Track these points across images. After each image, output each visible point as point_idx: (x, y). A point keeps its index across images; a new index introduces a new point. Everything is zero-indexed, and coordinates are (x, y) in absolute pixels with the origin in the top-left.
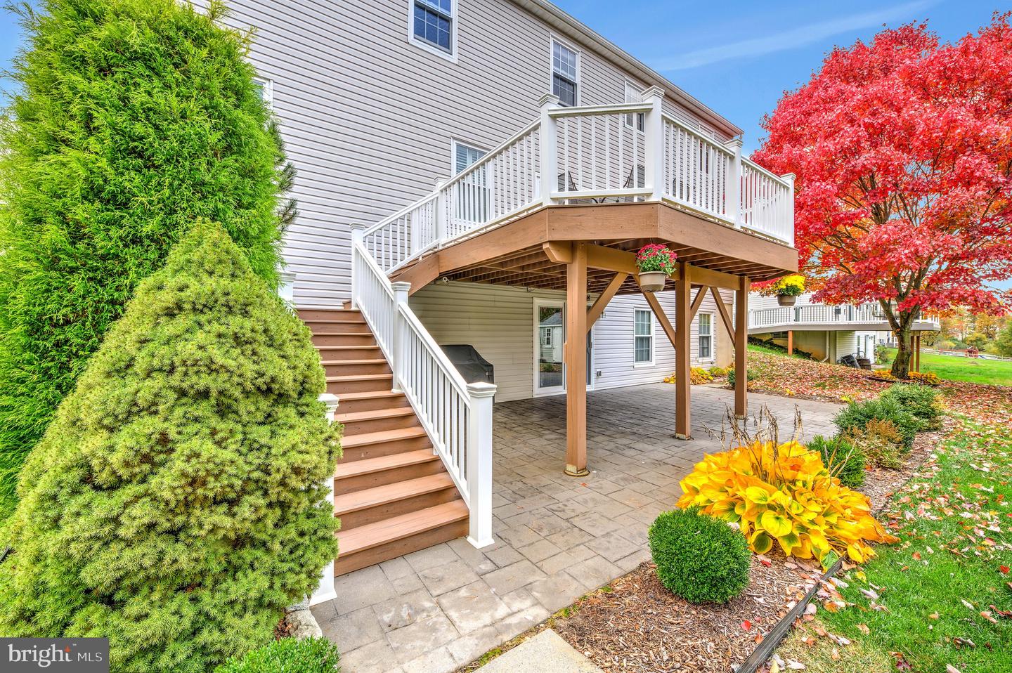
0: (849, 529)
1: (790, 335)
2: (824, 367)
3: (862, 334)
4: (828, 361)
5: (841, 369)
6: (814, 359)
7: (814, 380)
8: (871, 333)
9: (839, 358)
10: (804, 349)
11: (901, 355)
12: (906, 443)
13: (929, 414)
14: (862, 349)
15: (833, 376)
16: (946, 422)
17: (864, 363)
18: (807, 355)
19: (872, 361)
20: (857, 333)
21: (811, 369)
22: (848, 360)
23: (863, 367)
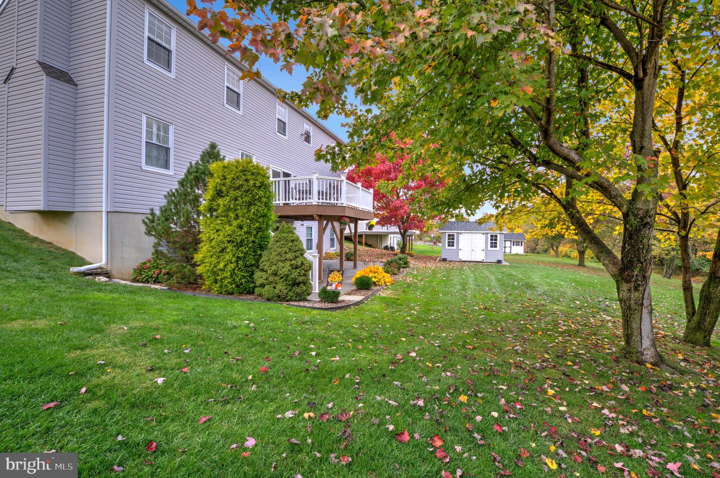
0: (387, 280)
1: (364, 236)
2: (378, 251)
3: (392, 236)
4: (379, 248)
5: (384, 251)
6: (374, 248)
7: (375, 256)
8: (396, 235)
9: (383, 247)
10: (370, 243)
11: (403, 245)
12: (399, 269)
13: (406, 263)
14: (392, 242)
15: (381, 254)
16: (411, 265)
17: (392, 248)
18: (370, 246)
19: (396, 248)
20: (390, 235)
21: (373, 251)
22: (386, 248)
23: (392, 250)
